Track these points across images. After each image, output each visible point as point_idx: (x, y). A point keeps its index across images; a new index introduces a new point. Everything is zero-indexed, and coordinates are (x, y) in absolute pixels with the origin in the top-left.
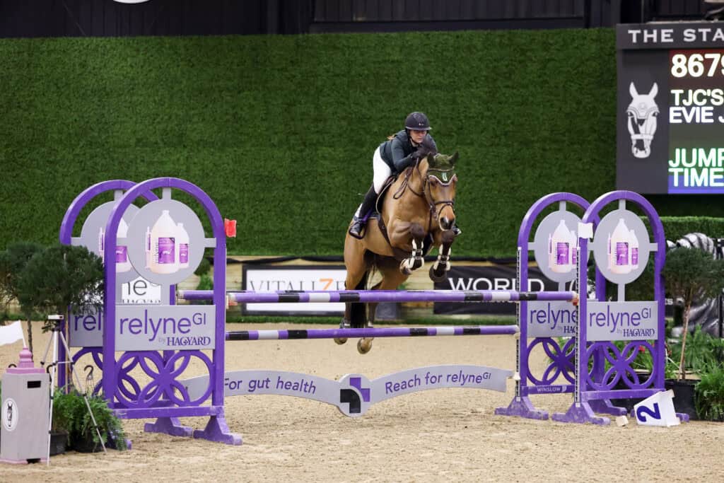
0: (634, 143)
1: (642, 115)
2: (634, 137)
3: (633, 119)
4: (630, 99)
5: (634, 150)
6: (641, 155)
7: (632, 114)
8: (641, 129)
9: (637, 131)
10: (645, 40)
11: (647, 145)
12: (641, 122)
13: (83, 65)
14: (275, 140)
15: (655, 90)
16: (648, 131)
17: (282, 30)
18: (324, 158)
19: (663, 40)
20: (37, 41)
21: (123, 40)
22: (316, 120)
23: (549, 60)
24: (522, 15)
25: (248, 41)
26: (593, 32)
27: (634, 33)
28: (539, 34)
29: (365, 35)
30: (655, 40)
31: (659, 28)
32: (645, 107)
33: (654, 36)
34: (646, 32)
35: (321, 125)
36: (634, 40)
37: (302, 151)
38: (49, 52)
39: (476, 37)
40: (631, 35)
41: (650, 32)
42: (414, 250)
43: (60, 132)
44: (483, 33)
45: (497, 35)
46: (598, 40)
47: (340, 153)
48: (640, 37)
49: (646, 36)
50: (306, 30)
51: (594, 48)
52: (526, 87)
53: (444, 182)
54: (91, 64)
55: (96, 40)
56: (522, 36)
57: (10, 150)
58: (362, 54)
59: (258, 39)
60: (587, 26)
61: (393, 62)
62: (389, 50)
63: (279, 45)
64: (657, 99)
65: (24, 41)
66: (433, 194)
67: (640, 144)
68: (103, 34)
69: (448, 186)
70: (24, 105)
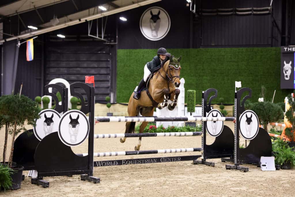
0: (285, 76)
1: (287, 69)
2: (285, 75)
3: (285, 70)
4: (284, 65)
5: (285, 78)
6: (287, 79)
7: (285, 69)
8: (287, 72)
9: (286, 73)
10: (288, 50)
11: (289, 77)
12: (287, 71)
13: (143, 56)
14: (192, 75)
15: (291, 63)
16: (289, 73)
17: (193, 47)
18: (205, 79)
19: (293, 50)
20: (131, 50)
21: (153, 50)
22: (203, 70)
23: (262, 55)
24: (255, 43)
25: (185, 50)
26: (274, 48)
27: (286, 48)
28: (260, 49)
29: (215, 49)
30: (291, 50)
31: (292, 47)
32: (288, 67)
33: (291, 49)
34: (289, 48)
35: (204, 71)
36: (286, 50)
37: (199, 78)
38: (135, 53)
39: (244, 49)
40: (285, 49)
41: (290, 48)
42: (165, 99)
43: (137, 72)
44: (246, 48)
45: (249, 49)
46: (275, 50)
47: (208, 78)
48: (287, 49)
49: (289, 49)
50: (199, 47)
51: (274, 52)
52: (256, 62)
53: (176, 67)
54: (145, 56)
55: (146, 50)
56: (256, 49)
57: (125, 77)
58: (214, 53)
59: (187, 50)
60: (272, 46)
61: (222, 55)
62: (221, 52)
63: (193, 51)
64: (291, 65)
65: (128, 50)
66: (171, 73)
67: (287, 76)
68: (147, 48)
69: (178, 69)
70: (128, 66)
